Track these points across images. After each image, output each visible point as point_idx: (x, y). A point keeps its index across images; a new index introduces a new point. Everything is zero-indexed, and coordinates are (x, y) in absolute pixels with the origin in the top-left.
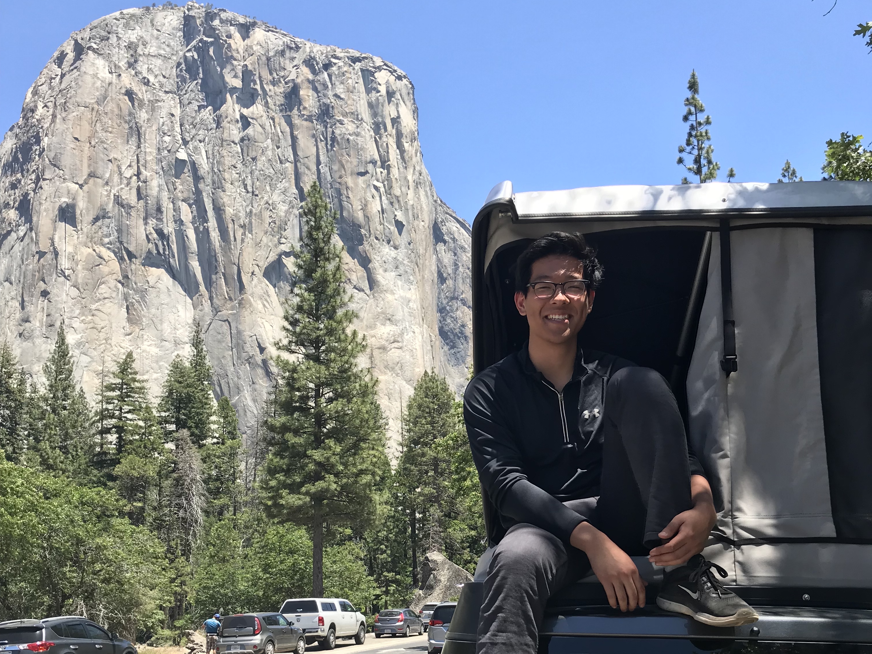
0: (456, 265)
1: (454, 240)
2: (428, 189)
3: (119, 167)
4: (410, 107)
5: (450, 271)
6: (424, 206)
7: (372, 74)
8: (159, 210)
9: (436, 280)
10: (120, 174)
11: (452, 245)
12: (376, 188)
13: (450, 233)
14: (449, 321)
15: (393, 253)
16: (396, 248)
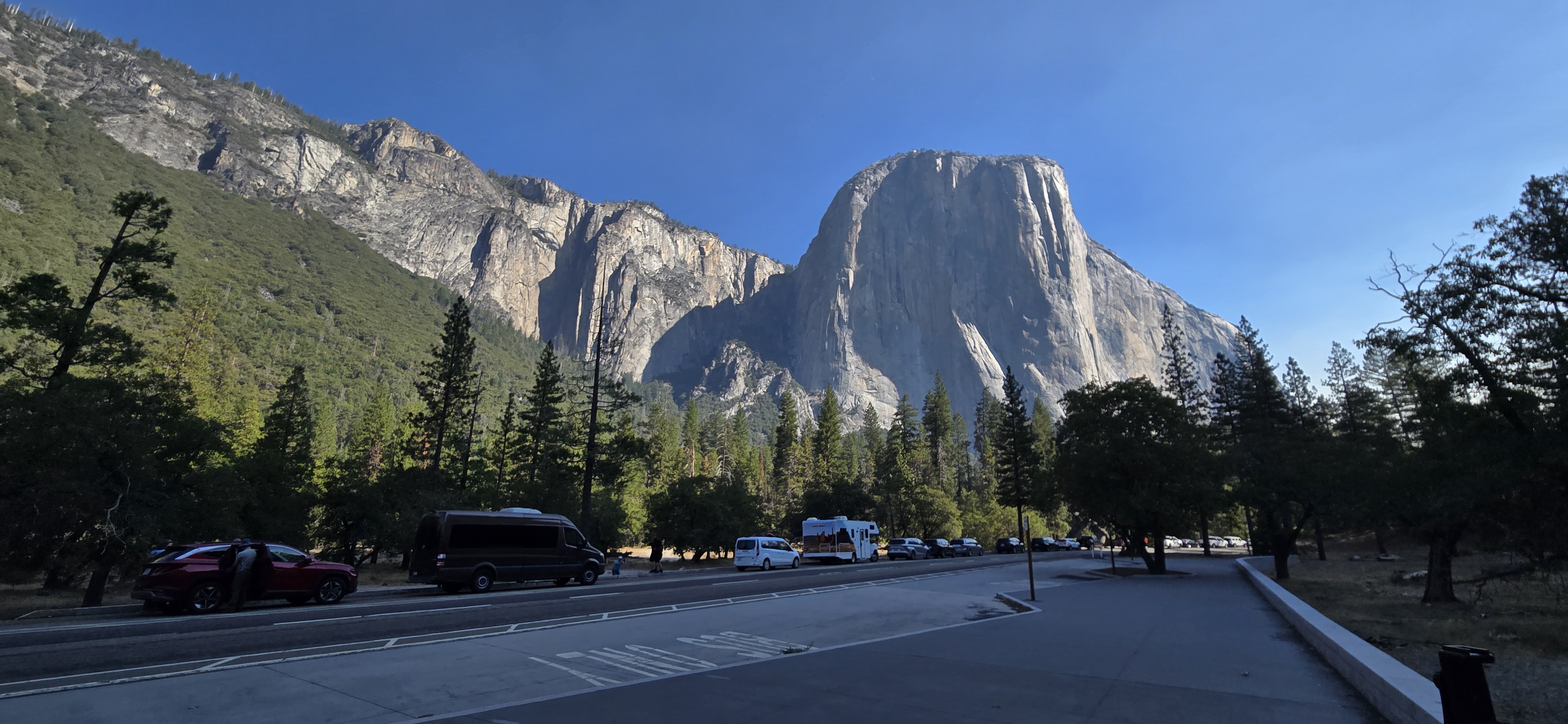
0: (1107, 282)
1: (1103, 265)
2: (1080, 234)
3: (873, 254)
4: (1060, 181)
5: (1102, 287)
6: (1078, 245)
7: (1032, 167)
8: (898, 276)
9: (1091, 295)
10: (874, 257)
11: (1102, 269)
12: (1040, 240)
13: (1100, 261)
14: (1104, 321)
15: (1057, 281)
16: (1059, 278)
